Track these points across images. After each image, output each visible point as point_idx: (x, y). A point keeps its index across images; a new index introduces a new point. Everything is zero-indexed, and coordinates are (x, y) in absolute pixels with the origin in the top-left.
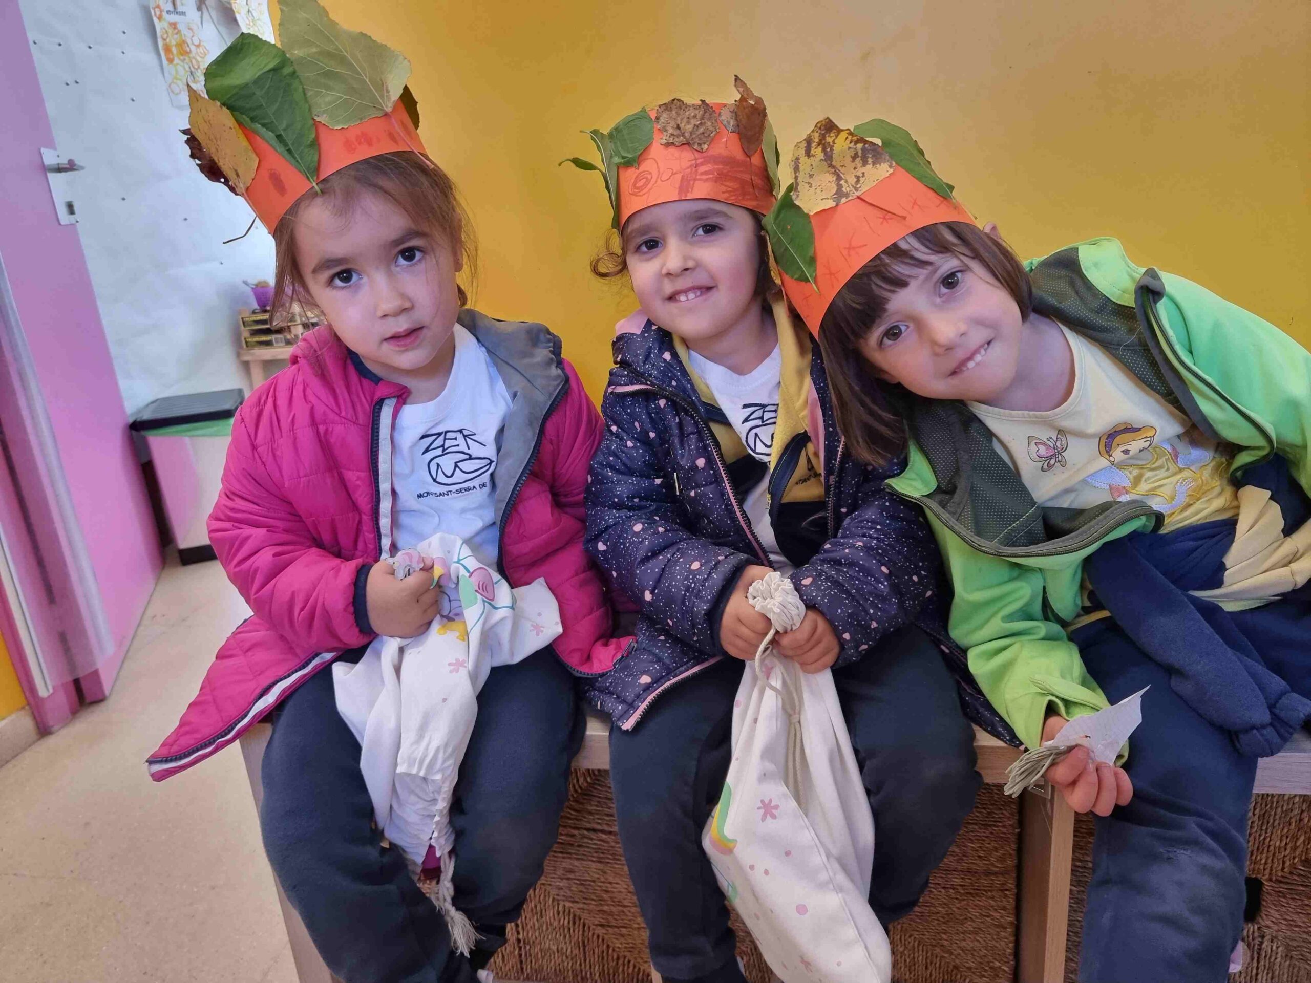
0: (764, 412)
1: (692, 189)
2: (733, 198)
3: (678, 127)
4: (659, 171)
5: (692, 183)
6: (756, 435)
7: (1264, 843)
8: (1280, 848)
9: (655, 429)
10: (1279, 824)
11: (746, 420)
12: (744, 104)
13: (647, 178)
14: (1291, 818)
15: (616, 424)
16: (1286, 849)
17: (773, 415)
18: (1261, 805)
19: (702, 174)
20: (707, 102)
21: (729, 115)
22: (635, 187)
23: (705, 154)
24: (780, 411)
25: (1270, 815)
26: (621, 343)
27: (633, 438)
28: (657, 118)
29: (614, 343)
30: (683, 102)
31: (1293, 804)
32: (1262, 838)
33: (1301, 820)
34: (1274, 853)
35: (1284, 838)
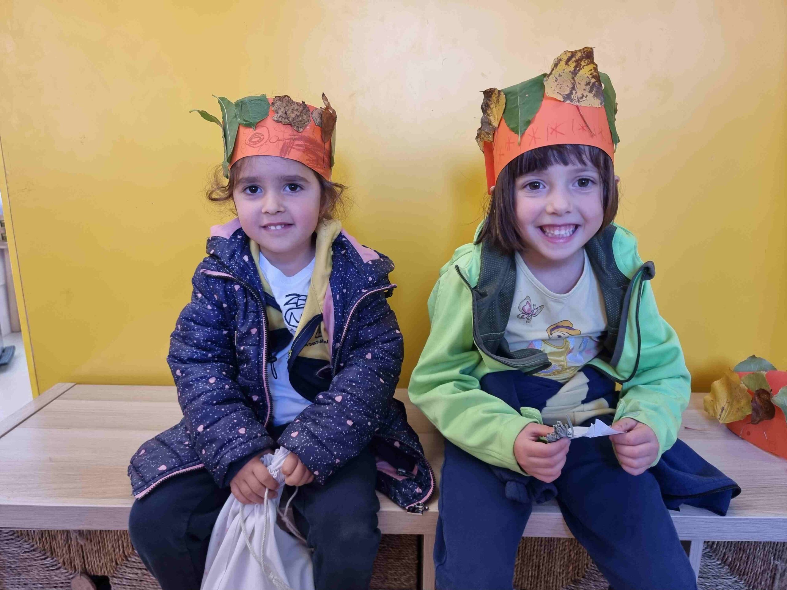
0: (298, 300)
1: (289, 153)
2: (312, 165)
3: (286, 113)
4: (269, 135)
5: (289, 149)
6: (292, 313)
7: (551, 570)
8: (560, 573)
9: (227, 301)
10: (558, 558)
11: (287, 304)
12: (327, 111)
13: (260, 138)
14: (564, 555)
15: (201, 292)
16: (563, 574)
17: (303, 302)
18: (548, 546)
19: (297, 145)
20: (306, 103)
21: (318, 115)
22: (250, 140)
23: (300, 134)
24: (308, 300)
25: (553, 553)
26: (213, 242)
27: (212, 304)
28: (273, 104)
29: (209, 241)
30: (291, 99)
31: (565, 546)
32: (550, 566)
33: (570, 556)
34: (557, 576)
35: (562, 567)
